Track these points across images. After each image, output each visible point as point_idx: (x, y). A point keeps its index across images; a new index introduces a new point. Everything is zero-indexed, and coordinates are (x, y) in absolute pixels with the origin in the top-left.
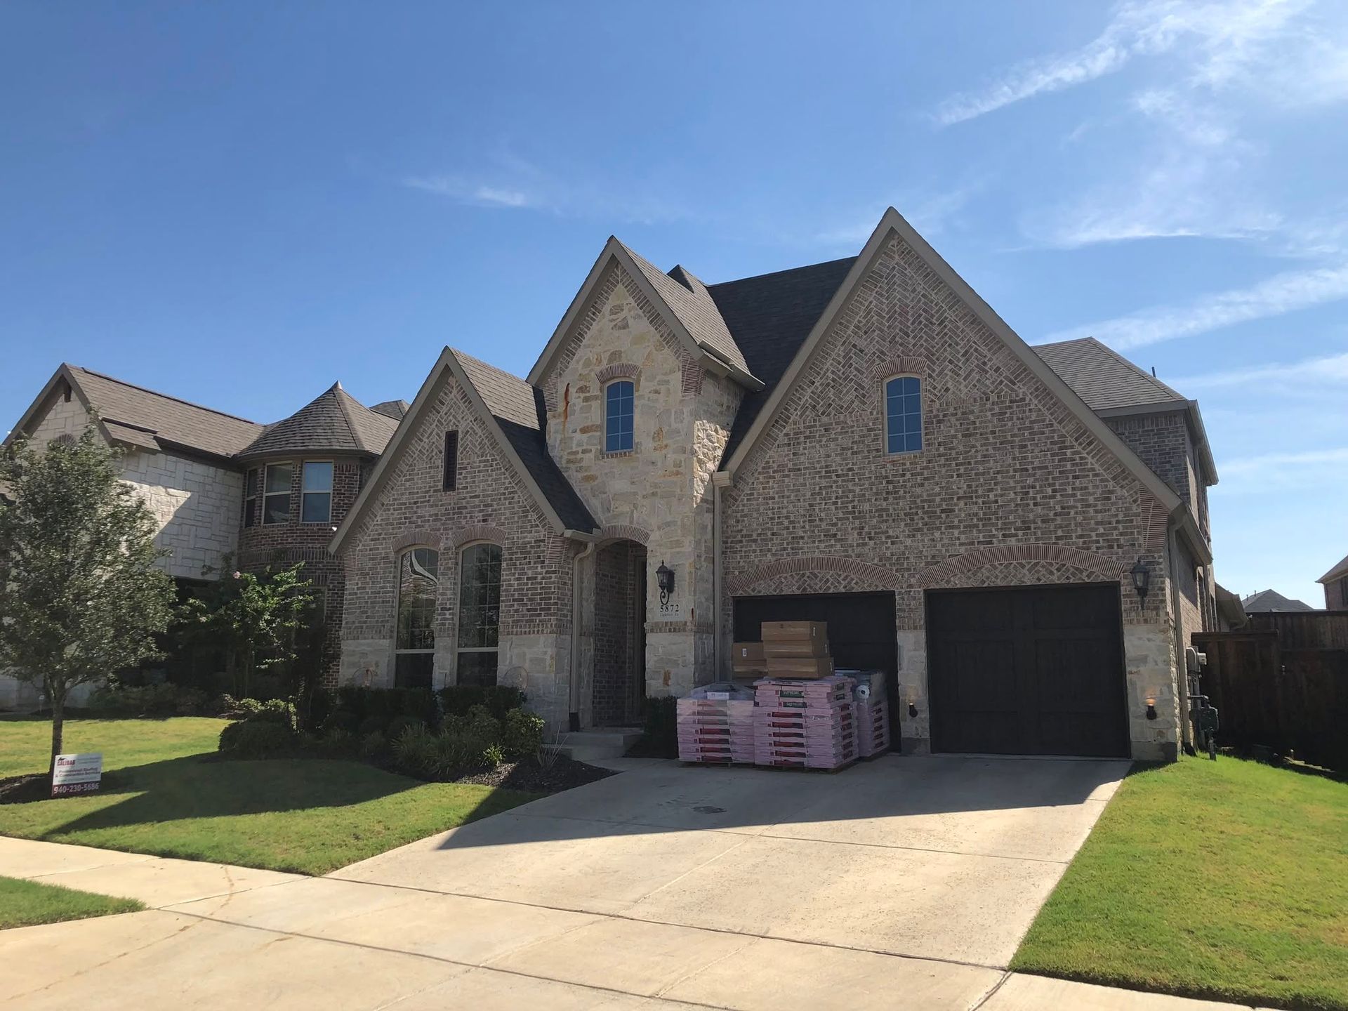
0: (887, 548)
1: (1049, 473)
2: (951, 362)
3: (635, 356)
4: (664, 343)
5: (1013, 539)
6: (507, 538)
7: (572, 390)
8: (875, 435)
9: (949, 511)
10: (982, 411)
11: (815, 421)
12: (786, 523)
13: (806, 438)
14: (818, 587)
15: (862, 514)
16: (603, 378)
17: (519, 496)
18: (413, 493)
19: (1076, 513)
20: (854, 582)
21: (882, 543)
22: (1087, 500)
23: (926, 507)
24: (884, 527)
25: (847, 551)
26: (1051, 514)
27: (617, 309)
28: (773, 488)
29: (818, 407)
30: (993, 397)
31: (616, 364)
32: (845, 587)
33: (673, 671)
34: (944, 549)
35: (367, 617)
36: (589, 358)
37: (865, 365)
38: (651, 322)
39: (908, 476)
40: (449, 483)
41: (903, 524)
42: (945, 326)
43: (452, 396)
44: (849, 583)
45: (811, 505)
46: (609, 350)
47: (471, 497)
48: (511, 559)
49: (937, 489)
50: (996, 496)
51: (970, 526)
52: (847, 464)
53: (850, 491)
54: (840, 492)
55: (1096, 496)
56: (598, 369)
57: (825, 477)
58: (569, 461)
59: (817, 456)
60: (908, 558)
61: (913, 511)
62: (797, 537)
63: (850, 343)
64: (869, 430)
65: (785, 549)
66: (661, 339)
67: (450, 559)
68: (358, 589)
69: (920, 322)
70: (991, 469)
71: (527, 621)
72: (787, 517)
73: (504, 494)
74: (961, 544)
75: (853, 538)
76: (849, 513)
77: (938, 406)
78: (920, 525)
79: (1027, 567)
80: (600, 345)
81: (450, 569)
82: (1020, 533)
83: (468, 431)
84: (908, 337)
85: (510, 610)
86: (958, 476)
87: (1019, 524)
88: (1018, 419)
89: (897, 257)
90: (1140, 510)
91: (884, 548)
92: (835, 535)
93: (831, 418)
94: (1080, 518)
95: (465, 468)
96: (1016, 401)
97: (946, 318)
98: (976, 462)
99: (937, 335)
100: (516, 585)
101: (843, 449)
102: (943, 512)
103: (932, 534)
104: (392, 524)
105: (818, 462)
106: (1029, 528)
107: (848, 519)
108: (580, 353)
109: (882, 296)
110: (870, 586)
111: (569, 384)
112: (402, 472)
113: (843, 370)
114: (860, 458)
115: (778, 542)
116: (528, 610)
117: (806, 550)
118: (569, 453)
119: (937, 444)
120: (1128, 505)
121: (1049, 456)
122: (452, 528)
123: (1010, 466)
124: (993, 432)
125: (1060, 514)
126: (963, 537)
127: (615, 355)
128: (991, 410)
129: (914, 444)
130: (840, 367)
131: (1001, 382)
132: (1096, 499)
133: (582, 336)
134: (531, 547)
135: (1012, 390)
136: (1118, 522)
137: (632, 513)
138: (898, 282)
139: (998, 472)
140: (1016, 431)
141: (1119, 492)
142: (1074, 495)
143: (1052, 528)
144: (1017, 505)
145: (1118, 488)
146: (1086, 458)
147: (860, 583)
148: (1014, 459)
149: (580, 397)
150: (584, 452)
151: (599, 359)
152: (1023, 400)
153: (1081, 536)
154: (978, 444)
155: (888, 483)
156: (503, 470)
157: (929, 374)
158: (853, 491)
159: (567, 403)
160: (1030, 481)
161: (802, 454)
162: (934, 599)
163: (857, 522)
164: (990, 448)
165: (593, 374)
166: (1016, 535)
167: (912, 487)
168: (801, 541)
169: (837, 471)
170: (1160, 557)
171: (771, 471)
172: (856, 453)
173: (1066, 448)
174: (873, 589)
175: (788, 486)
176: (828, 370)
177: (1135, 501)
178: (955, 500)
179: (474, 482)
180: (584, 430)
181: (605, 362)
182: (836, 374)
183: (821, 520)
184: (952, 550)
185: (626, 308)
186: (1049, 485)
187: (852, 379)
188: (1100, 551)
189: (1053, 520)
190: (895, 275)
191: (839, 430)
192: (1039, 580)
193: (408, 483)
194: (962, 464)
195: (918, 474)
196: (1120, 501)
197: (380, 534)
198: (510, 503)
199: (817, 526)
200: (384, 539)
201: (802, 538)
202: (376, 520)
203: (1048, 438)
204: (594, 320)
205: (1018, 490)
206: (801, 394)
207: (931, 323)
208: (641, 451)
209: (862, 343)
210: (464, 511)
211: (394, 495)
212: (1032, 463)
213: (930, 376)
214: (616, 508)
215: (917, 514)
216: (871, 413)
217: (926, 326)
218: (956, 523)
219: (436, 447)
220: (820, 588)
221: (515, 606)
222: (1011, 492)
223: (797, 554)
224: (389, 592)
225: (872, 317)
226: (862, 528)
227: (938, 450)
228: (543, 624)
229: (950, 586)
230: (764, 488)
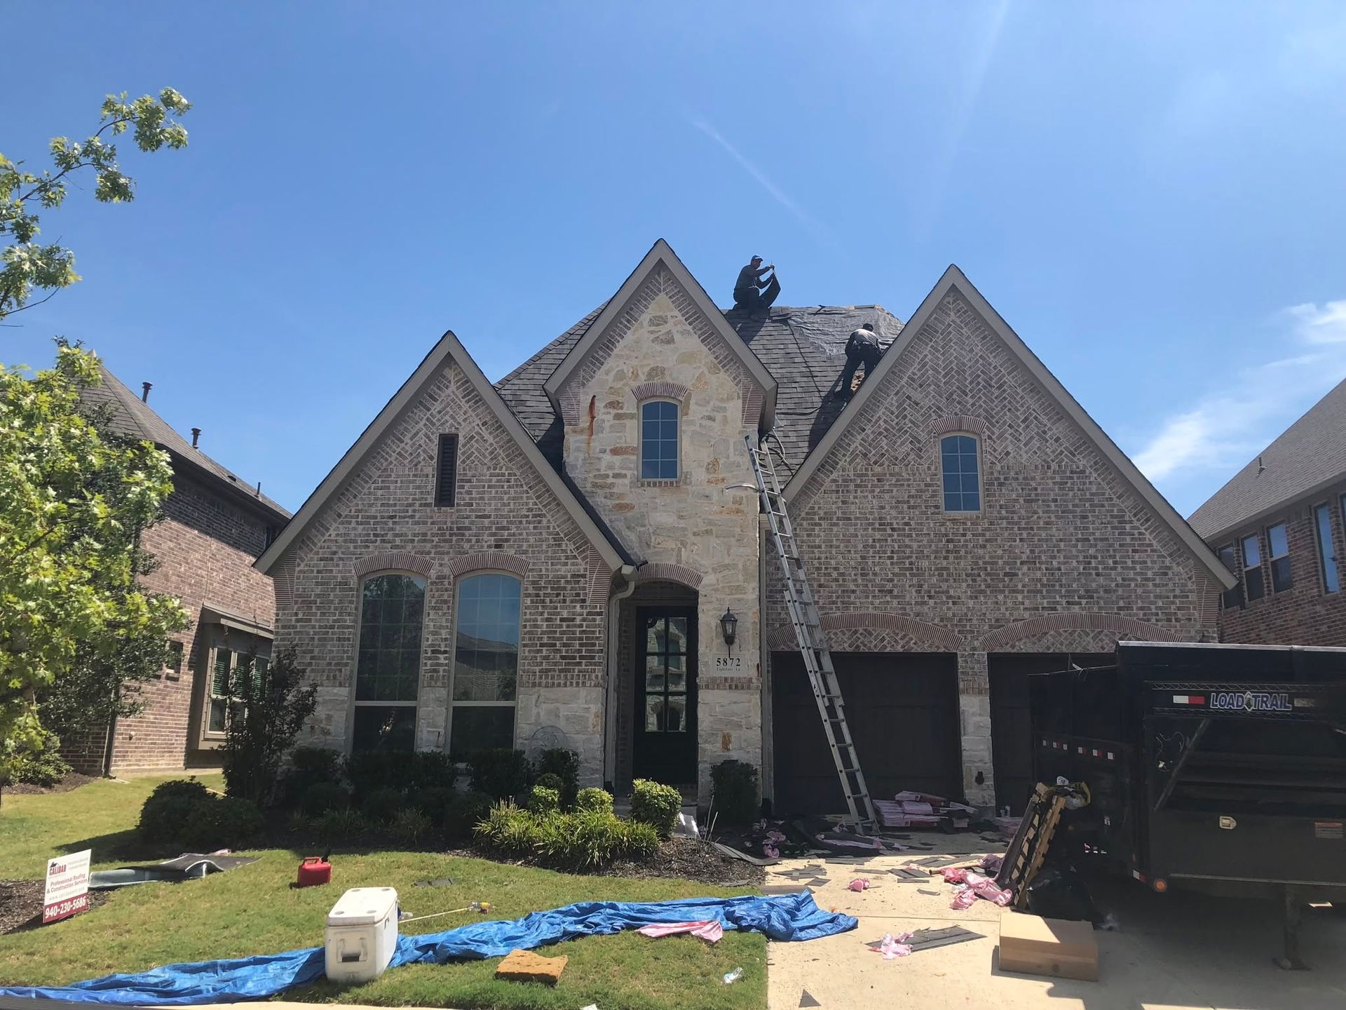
0: (949, 609)
1: (1111, 546)
2: (1010, 426)
3: (684, 376)
4: (720, 366)
5: (1077, 607)
6: (532, 570)
7: (599, 405)
8: (933, 491)
9: (1012, 575)
10: (1042, 479)
11: (866, 470)
12: (835, 575)
13: (857, 486)
14: (872, 645)
15: (920, 572)
16: (640, 394)
17: (549, 521)
18: (388, 505)
19: (1136, 585)
20: (913, 641)
21: (943, 603)
22: (1146, 574)
23: (989, 569)
24: (944, 586)
25: (905, 609)
26: (1113, 585)
27: (658, 321)
28: (819, 536)
29: (870, 455)
30: (1054, 466)
31: (657, 381)
32: (903, 647)
33: (734, 734)
34: (1007, 613)
35: (312, 658)
36: (623, 371)
37: (921, 419)
38: (703, 341)
39: (969, 536)
40: (445, 495)
41: (964, 585)
42: (1005, 391)
43: (449, 391)
44: (908, 642)
45: (863, 558)
46: (649, 365)
47: (477, 517)
48: (538, 595)
49: (1000, 552)
50: (1059, 563)
51: (1034, 591)
52: (904, 518)
53: (907, 546)
54: (896, 546)
55: (1154, 571)
56: (635, 384)
57: (879, 530)
58: (595, 485)
59: (869, 506)
60: (970, 620)
61: (976, 572)
62: (847, 591)
63: (904, 393)
64: (926, 485)
65: (833, 603)
66: (716, 362)
67: (446, 590)
68: (298, 621)
69: (978, 384)
70: (1054, 536)
71: (561, 671)
72: (836, 569)
73: (528, 516)
74: (1025, 609)
75: (911, 596)
76: (907, 569)
77: (999, 468)
78: (983, 587)
79: (1092, 635)
80: (636, 358)
81: (445, 602)
82: (1084, 601)
83: (472, 437)
84: (966, 396)
85: (536, 657)
86: (1021, 540)
87: (1082, 592)
88: (1079, 490)
89: (952, 314)
90: (1195, 587)
91: (944, 608)
92: (891, 591)
93: (884, 469)
94: (1139, 591)
95: (469, 481)
96: (1076, 473)
97: (1005, 382)
98: (1039, 529)
99: (996, 398)
100: (545, 626)
101: (898, 502)
102: (1006, 574)
103: (996, 597)
104: (352, 541)
105: (871, 513)
106: (1092, 597)
107: (905, 575)
108: (610, 363)
109: (938, 351)
110: (930, 646)
111: (594, 396)
112: (370, 477)
113: (896, 420)
114: (917, 513)
115: (826, 594)
116: (563, 657)
117: (858, 605)
118: (595, 476)
119: (998, 507)
120: (1183, 581)
121: (1109, 528)
122: (448, 553)
123: (1072, 534)
124: (1055, 501)
125: (1122, 586)
126: (1027, 602)
127: (655, 371)
128: (1052, 478)
129: (972, 504)
130: (893, 417)
131: (1062, 452)
132: (1155, 574)
133: (613, 344)
134: (567, 582)
135: (1072, 461)
136: (1175, 597)
137: (680, 550)
138: (955, 340)
139: (1061, 540)
140: (1077, 501)
141: (1176, 569)
142: (1134, 568)
143: (1114, 599)
144: (1079, 574)
145: (1174, 565)
146: (1144, 534)
147: (920, 643)
148: (1076, 528)
149: (610, 413)
150: (616, 476)
151: (635, 372)
152: (1084, 472)
153: (1141, 608)
154: (1040, 511)
155: (948, 541)
156: (525, 488)
157: (989, 436)
158: (910, 547)
159: (593, 418)
160: (1092, 551)
161: (853, 503)
162: (997, 663)
163: (915, 580)
164: (1052, 516)
165: (627, 389)
166: (1080, 603)
167: (974, 547)
168: (853, 596)
169: (892, 524)
170: (1214, 632)
171: (817, 517)
172: (913, 507)
173: (1125, 522)
174: (934, 650)
175: (836, 535)
176: (879, 417)
177: (1190, 578)
178: (1018, 564)
179: (482, 499)
180: (615, 452)
181: (643, 377)
182: (889, 424)
183: (875, 574)
184: (1016, 614)
185: (671, 322)
186: (1110, 556)
187: (906, 431)
188: (1159, 623)
189: (1115, 591)
190: (950, 333)
191: (893, 482)
192: (1103, 648)
193: (380, 492)
194: (1024, 529)
195: (980, 535)
196: (1177, 578)
197: (335, 553)
198: (535, 528)
199: (870, 581)
200: (341, 559)
201: (854, 592)
202: (328, 534)
203: (1108, 511)
204: (629, 329)
205: (1081, 559)
206: (850, 440)
207: (990, 385)
208: (691, 483)
209: (917, 396)
210: (467, 533)
211: (357, 505)
212: (1094, 534)
213: (990, 438)
214: (659, 544)
215: (979, 575)
216: (929, 468)
217: (985, 388)
218: (1020, 587)
219: (424, 451)
220: (875, 646)
221: (544, 651)
222: (1074, 561)
223: (847, 608)
224: (348, 627)
225: (927, 371)
226: (921, 586)
227: (999, 512)
228: (585, 675)
229: (1015, 651)
230: (808, 535)
